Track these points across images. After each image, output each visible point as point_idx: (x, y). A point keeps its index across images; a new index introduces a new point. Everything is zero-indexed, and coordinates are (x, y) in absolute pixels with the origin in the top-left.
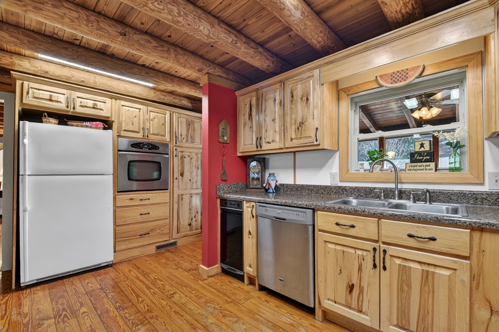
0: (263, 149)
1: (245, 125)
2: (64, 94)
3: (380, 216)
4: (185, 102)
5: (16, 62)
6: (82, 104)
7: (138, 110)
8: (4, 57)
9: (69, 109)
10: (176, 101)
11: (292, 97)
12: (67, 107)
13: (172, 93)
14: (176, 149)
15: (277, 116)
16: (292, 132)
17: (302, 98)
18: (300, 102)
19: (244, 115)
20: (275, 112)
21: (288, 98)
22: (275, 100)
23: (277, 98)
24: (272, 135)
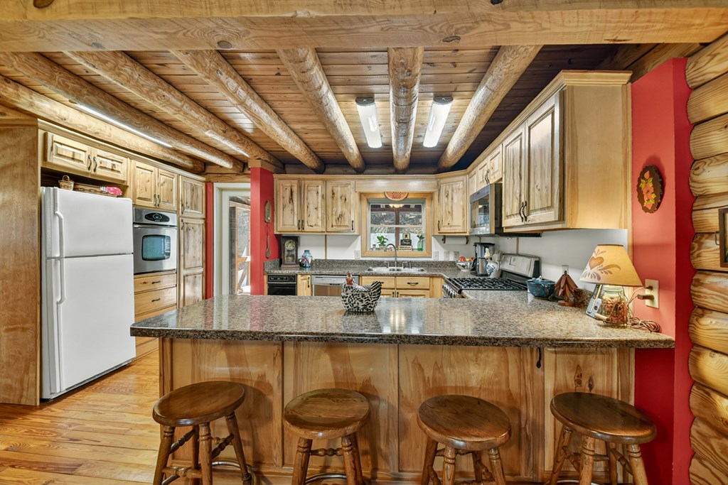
0: (305, 230)
1: (284, 207)
2: (85, 152)
4: (188, 163)
5: (37, 102)
6: (102, 165)
7: (150, 172)
8: (24, 94)
9: (90, 171)
10: (180, 161)
11: (333, 194)
12: (89, 168)
13: (176, 151)
14: (182, 221)
15: (320, 206)
16: (333, 220)
17: (341, 197)
18: (339, 200)
19: (283, 198)
20: (318, 202)
21: (329, 194)
22: (318, 193)
23: (320, 192)
24: (315, 220)
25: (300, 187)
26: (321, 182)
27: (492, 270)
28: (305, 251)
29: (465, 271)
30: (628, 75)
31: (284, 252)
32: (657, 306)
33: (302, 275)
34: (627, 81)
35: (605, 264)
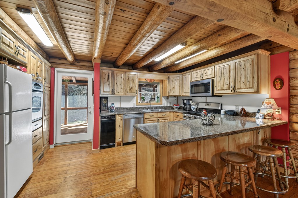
0: (115, 94)
1: (104, 83)
2: (14, 43)
3: (158, 112)
6: (20, 52)
7: (35, 59)
9: (15, 55)
11: (129, 78)
12: (15, 53)
14: (44, 88)
16: (128, 90)
17: (132, 80)
18: (131, 81)
19: (104, 78)
20: (121, 82)
21: (127, 78)
22: (121, 77)
23: (122, 77)
24: (119, 90)
25: (113, 74)
26: (123, 72)
27: (194, 108)
28: (112, 104)
29: (176, 109)
30: (270, 53)
31: (102, 105)
32: (281, 114)
33: (119, 115)
34: (269, 54)
35: (272, 104)
